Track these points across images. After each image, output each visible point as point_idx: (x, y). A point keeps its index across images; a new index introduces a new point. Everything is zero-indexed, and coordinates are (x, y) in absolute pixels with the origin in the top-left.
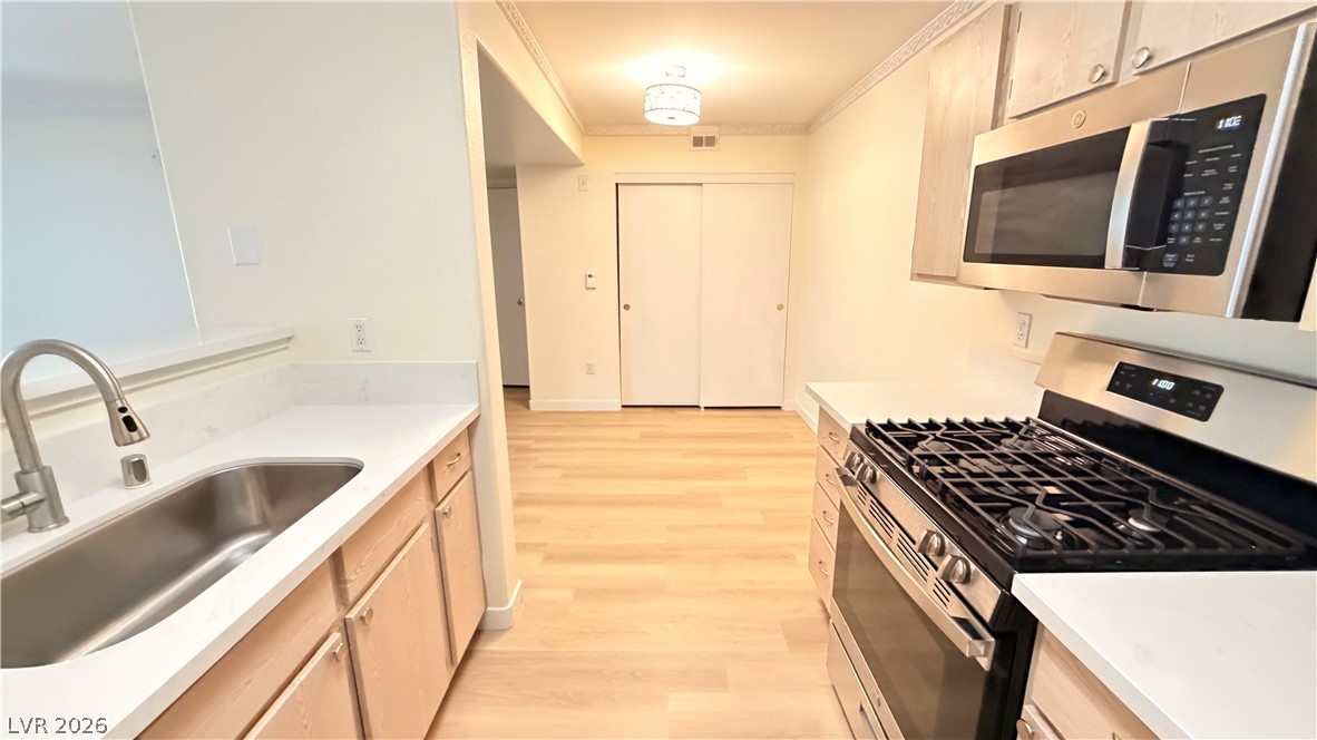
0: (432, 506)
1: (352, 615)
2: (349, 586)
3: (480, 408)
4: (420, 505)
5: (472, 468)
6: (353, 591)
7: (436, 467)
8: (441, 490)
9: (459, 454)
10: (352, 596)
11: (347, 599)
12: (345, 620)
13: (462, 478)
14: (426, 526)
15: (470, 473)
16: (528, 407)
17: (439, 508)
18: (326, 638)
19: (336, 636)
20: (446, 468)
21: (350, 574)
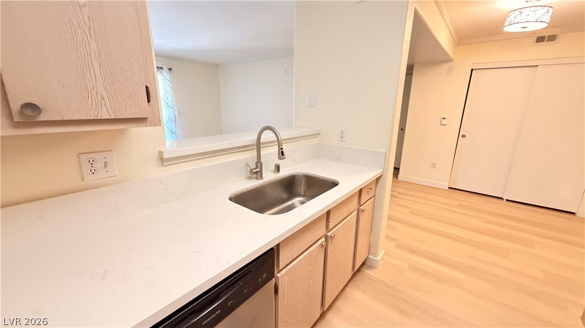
0: (358, 206)
1: (329, 234)
2: (330, 224)
3: (383, 171)
4: (354, 204)
5: (374, 196)
6: (331, 225)
7: (362, 191)
8: (363, 200)
9: (371, 189)
10: (330, 228)
11: (328, 228)
12: (326, 235)
13: (370, 199)
14: (355, 213)
15: (373, 198)
16: (398, 178)
17: (361, 208)
18: (321, 238)
19: (323, 239)
20: (366, 193)
21: (331, 220)
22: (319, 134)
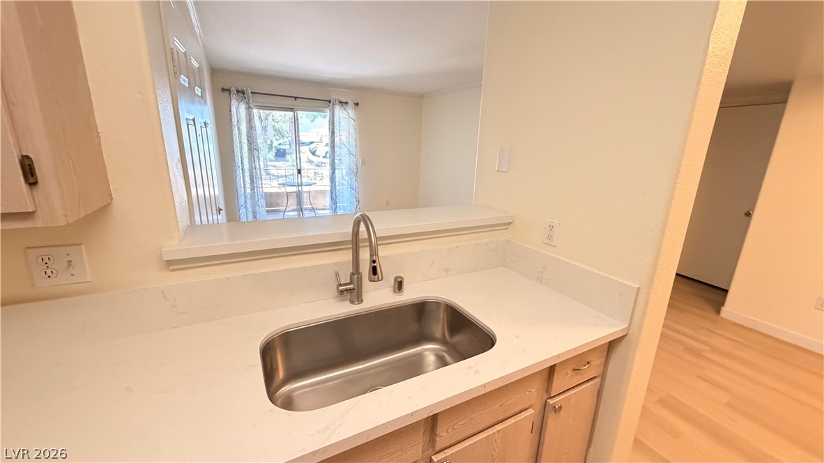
0: (546, 397)
2: (439, 439)
3: (628, 328)
5: (603, 376)
6: (441, 443)
9: (589, 363)
10: (439, 447)
13: (587, 381)
14: (534, 411)
15: (598, 380)
16: (718, 312)
17: (551, 402)
20: (570, 372)
21: (441, 431)
22: (510, 223)
